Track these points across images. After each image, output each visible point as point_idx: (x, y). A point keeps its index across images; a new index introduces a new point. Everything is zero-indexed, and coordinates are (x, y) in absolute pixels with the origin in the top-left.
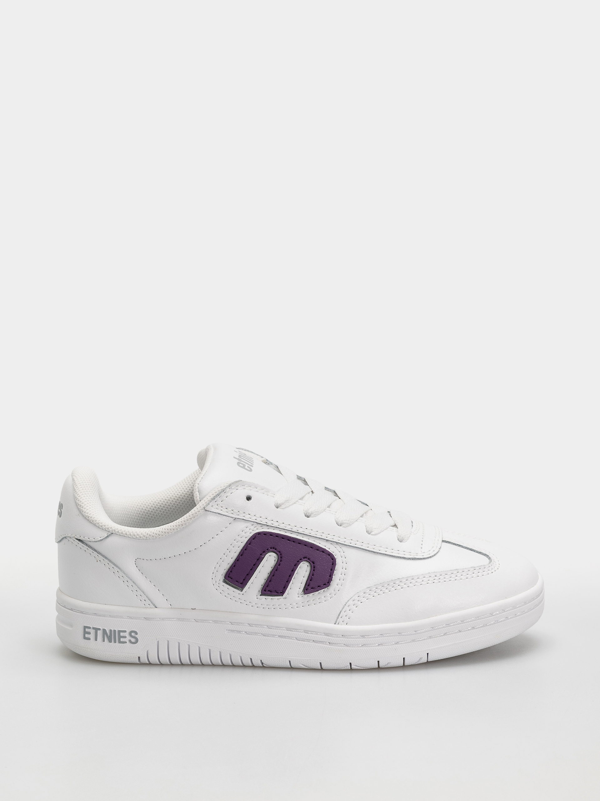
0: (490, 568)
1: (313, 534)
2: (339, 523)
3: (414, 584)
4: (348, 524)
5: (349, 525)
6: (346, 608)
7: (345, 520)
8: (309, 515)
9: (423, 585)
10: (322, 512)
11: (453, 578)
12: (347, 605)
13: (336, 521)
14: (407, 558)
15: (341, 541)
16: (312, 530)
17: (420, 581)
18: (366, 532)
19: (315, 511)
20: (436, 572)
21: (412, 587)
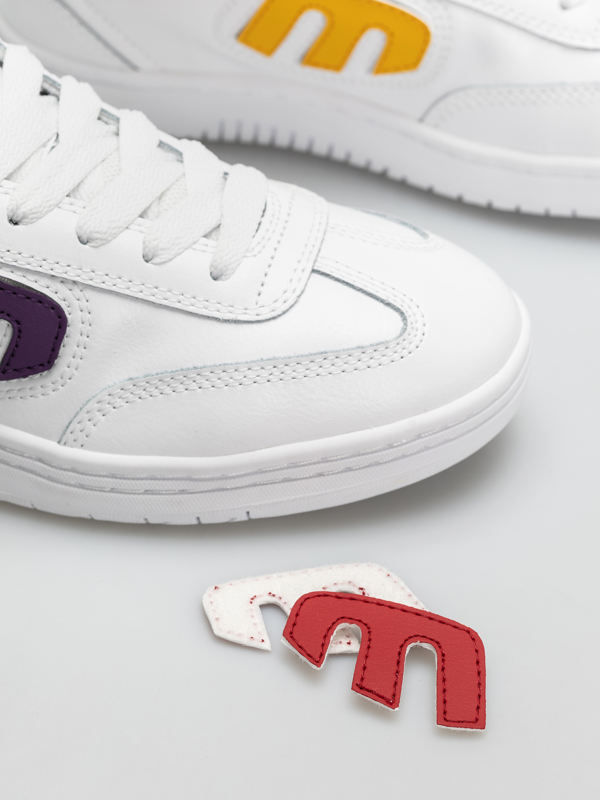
0: (399, 348)
1: (21, 263)
2: (85, 238)
3: (226, 383)
4: (102, 240)
5: (105, 242)
6: (83, 415)
7: (97, 232)
8: (18, 219)
9: (245, 385)
10: (52, 209)
11: (313, 370)
12: (85, 410)
13: (77, 233)
14: (223, 319)
15: (83, 279)
16: (20, 254)
17: (238, 376)
18: (142, 258)
19: (33, 211)
20: (277, 359)
21: (221, 387)
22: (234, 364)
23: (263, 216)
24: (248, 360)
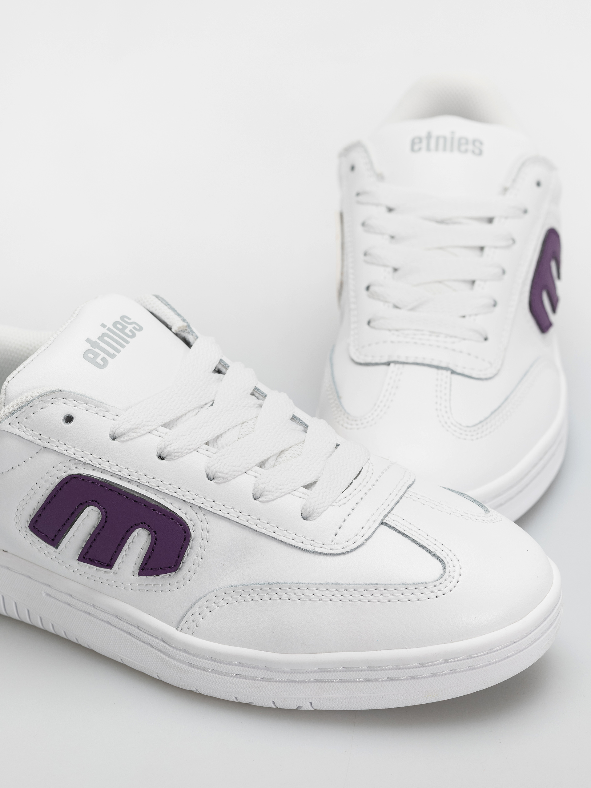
0: (435, 590)
1: (163, 488)
2: (211, 476)
3: (299, 597)
4: (223, 478)
5: (226, 480)
6: (195, 610)
7: (220, 472)
8: (164, 456)
9: (313, 601)
10: (192, 452)
11: (365, 597)
12: (197, 605)
13: (206, 472)
14: (304, 549)
15: (206, 506)
16: (162, 481)
17: (308, 593)
18: (252, 496)
19: (176, 451)
20: (339, 584)
21: (295, 600)
22: (307, 584)
23: (355, 479)
24: (318, 582)
